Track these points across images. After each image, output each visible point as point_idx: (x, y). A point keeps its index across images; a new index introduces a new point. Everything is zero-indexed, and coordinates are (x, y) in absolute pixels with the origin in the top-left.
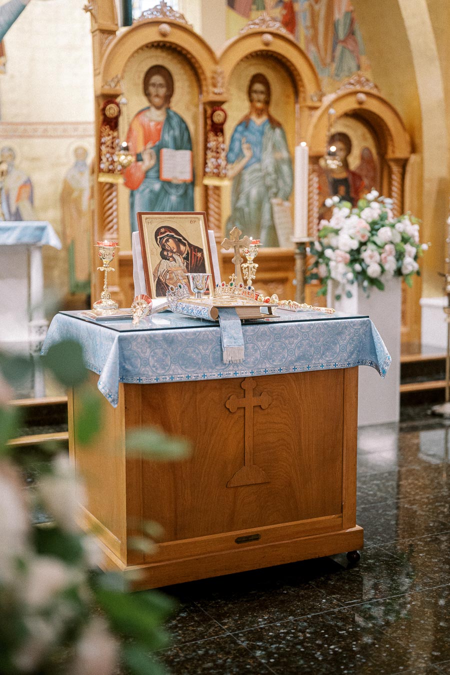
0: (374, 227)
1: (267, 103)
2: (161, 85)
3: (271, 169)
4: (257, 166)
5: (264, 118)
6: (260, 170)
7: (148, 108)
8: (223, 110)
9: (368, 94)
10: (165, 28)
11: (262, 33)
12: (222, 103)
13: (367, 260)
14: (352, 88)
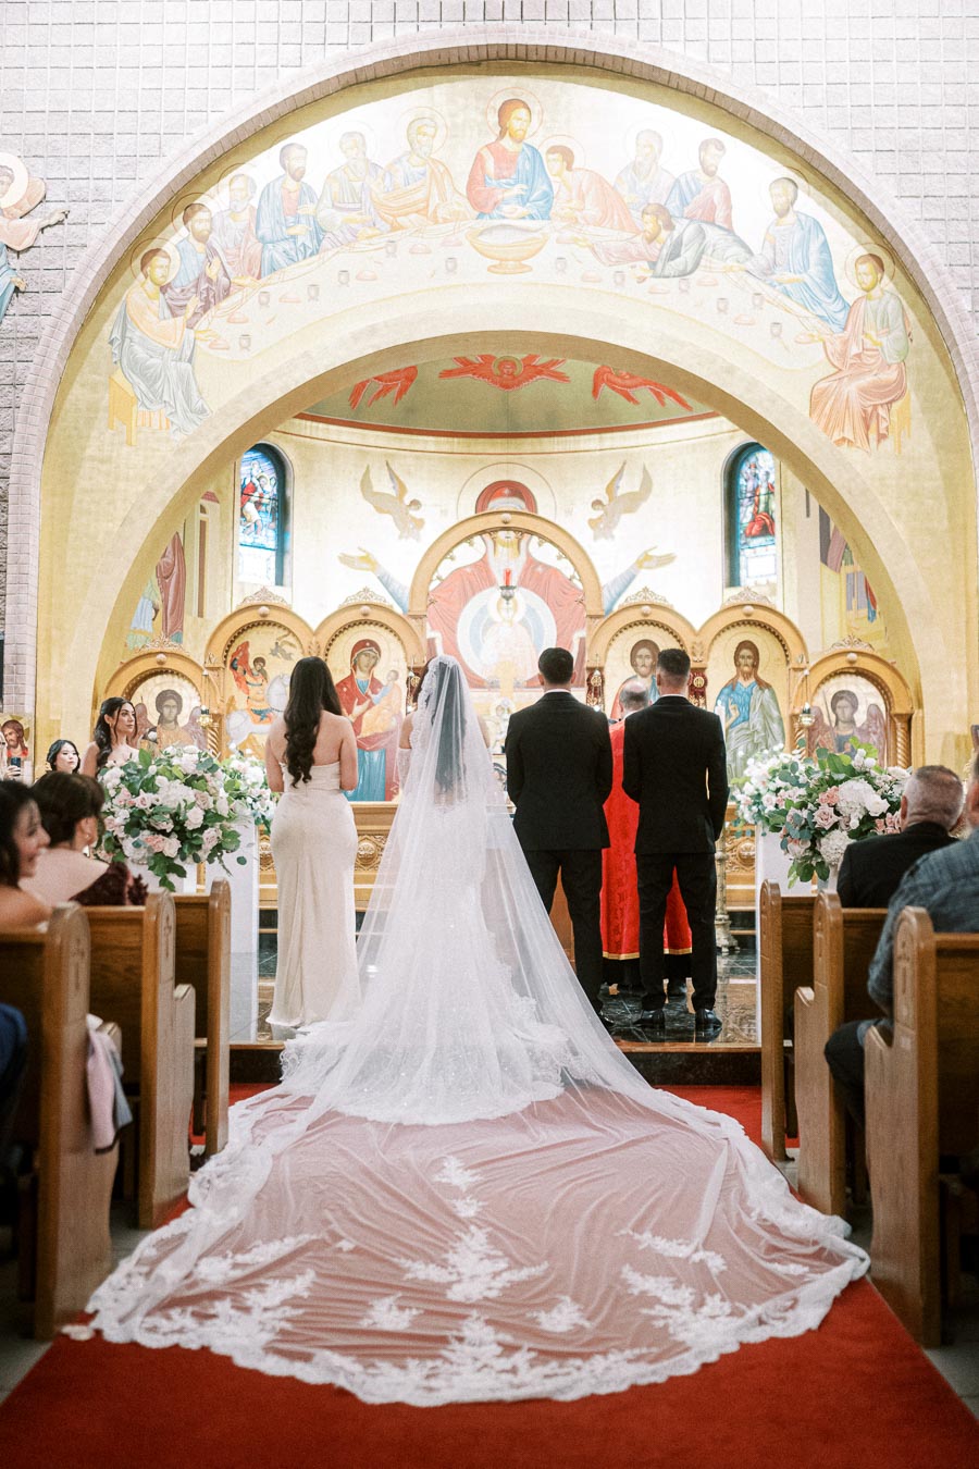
0: (774, 773)
1: (755, 666)
2: (647, 656)
3: (759, 727)
4: (745, 725)
5: (752, 680)
6: (748, 729)
7: (635, 677)
8: (703, 676)
9: (858, 653)
10: (646, 609)
11: (744, 605)
12: (704, 669)
13: (765, 803)
14: (843, 649)
